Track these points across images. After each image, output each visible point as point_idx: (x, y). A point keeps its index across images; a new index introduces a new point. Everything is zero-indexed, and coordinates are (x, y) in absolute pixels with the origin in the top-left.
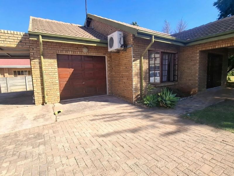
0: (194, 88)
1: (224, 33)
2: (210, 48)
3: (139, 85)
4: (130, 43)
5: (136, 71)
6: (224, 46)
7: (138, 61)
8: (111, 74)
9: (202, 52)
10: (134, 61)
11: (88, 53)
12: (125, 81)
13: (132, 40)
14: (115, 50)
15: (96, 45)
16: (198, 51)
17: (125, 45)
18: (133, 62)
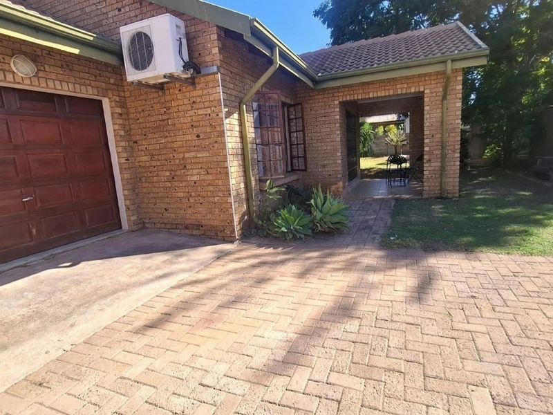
0: (336, 184)
1: (387, 67)
2: (348, 99)
3: (242, 186)
4: (208, 58)
5: (234, 145)
6: (383, 94)
7: (236, 116)
8: (132, 160)
9: (343, 104)
10: (228, 115)
11: (35, 81)
12: (195, 178)
13: (216, 50)
14: (165, 77)
15: (76, 51)
16: (337, 102)
17: (194, 65)
18: (226, 118)
